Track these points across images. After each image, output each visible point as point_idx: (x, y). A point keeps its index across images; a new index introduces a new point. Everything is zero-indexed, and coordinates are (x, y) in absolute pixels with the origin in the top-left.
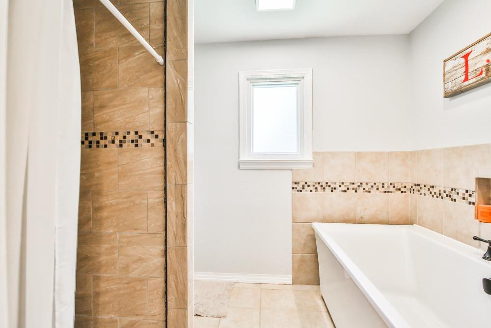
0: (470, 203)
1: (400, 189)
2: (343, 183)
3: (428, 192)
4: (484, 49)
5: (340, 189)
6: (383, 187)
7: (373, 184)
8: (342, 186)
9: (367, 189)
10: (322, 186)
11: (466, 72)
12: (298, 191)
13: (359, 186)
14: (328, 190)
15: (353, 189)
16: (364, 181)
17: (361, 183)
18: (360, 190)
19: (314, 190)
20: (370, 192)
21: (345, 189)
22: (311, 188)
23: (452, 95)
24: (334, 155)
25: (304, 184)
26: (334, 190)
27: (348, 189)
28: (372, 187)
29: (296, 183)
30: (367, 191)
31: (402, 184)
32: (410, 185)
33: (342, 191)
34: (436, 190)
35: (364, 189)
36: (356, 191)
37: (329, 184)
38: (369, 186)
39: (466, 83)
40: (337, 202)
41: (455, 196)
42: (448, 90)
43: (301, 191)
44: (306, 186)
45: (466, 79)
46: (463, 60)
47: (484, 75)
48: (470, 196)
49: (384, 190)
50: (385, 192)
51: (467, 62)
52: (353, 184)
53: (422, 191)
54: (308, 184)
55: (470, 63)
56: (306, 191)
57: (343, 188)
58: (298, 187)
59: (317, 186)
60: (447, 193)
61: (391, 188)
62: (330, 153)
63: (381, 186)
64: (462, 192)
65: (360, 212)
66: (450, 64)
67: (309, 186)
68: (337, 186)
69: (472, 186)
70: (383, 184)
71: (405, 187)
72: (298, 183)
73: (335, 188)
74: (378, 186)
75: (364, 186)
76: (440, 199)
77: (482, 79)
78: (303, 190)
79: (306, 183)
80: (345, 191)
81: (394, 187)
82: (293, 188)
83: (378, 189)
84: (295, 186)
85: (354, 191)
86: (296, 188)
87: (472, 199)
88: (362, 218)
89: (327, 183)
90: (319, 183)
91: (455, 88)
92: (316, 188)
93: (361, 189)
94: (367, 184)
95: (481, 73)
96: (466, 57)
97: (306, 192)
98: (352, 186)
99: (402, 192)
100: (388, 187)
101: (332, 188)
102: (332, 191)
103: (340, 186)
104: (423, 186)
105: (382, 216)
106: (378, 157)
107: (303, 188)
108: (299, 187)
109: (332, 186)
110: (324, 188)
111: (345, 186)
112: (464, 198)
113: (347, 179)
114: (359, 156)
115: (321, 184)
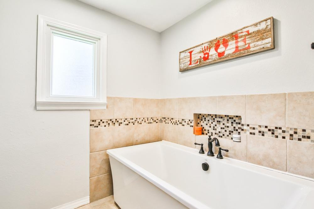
0: (191, 126)
1: (155, 121)
2: (126, 119)
3: (170, 122)
4: (199, 51)
5: (125, 123)
6: (148, 120)
7: (143, 119)
8: (126, 121)
9: (140, 122)
10: (113, 122)
11: (191, 60)
12: (95, 127)
13: (135, 121)
14: (117, 124)
15: (132, 122)
16: (138, 117)
17: (137, 119)
18: (136, 123)
19: (107, 126)
20: (141, 124)
21: (128, 123)
22: (105, 124)
23: (183, 71)
24: (121, 99)
25: (100, 121)
26: (121, 124)
27: (129, 123)
28: (142, 120)
29: (93, 121)
30: (140, 123)
31: (156, 118)
32: (160, 118)
33: (126, 125)
34: (174, 120)
35: (138, 122)
36: (134, 124)
37: (118, 120)
38: (141, 120)
39: (190, 66)
40: (121, 132)
41: (184, 123)
42: (182, 68)
43: (97, 127)
44: (101, 122)
45: (190, 64)
46: (189, 54)
47: (198, 63)
48: (191, 122)
49: (148, 122)
50: (149, 123)
51: (191, 55)
52: (132, 119)
53: (167, 121)
54: (103, 121)
55: (192, 56)
56: (101, 126)
57: (127, 122)
58: (94, 124)
59: (109, 122)
60: (180, 122)
61: (152, 121)
62: (118, 98)
64: (187, 121)
65: (138, 137)
66: (183, 55)
67: (103, 122)
68: (122, 121)
69: (192, 118)
70: (148, 118)
71: (158, 119)
72: (95, 121)
73: (121, 123)
74: (145, 120)
75: (138, 120)
76: (176, 125)
77: (198, 65)
78: (99, 126)
79: (101, 120)
80: (128, 124)
81: (153, 120)
82: (91, 125)
83: (145, 122)
84: (93, 123)
85: (133, 124)
86: (93, 125)
87: (192, 124)
88: (137, 141)
89: (116, 120)
90: (111, 120)
91: (185, 68)
92: (109, 124)
93: (137, 122)
94: (140, 119)
95: (197, 62)
96: (191, 53)
97: (101, 128)
99: (156, 123)
100: (150, 120)
101: (119, 123)
102: (119, 125)
103: (124, 121)
104: (167, 119)
105: (147, 138)
106: (146, 102)
107: (99, 125)
108: (96, 124)
109: (120, 121)
110: (114, 124)
111: (128, 121)
112: (188, 124)
113: (129, 116)
114: (136, 100)
115: (112, 120)
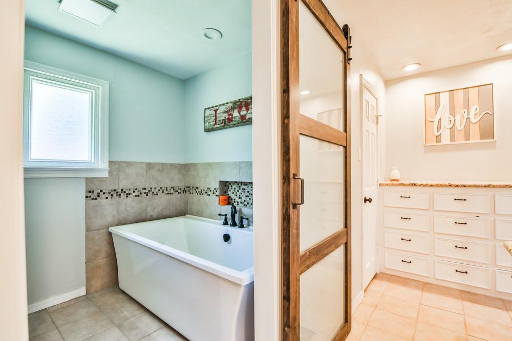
0: (216, 196)
1: (177, 191)
2: (136, 189)
3: (194, 192)
4: (223, 111)
5: (134, 194)
6: (167, 190)
7: (159, 189)
8: (136, 191)
9: (155, 193)
10: (117, 192)
12: (93, 199)
13: (149, 191)
14: (123, 196)
15: (145, 193)
16: (153, 186)
17: (151, 188)
18: (150, 194)
19: (109, 198)
20: (157, 195)
21: (138, 193)
22: (107, 195)
23: (207, 130)
24: (129, 164)
25: (99, 191)
26: (129, 196)
27: (141, 193)
28: (159, 190)
29: (90, 192)
30: (155, 194)
31: (179, 187)
32: (184, 187)
33: (136, 196)
34: (199, 190)
35: (153, 193)
36: (147, 195)
37: (124, 190)
38: (157, 190)
39: (215, 126)
40: (131, 205)
41: (209, 193)
42: (207, 127)
43: (96, 199)
44: (101, 193)
45: (215, 124)
46: (214, 112)
47: (223, 125)
48: (216, 191)
49: (167, 192)
50: (168, 194)
51: (216, 114)
52: (145, 189)
53: (191, 191)
54: (104, 191)
56: (101, 198)
57: (137, 193)
59: (112, 193)
60: (205, 191)
61: (172, 191)
62: (126, 162)
63: (165, 190)
64: (213, 189)
65: (151, 212)
66: (208, 112)
67: (104, 193)
68: (132, 192)
69: (217, 186)
70: (167, 188)
71: (180, 189)
72: (93, 192)
73: (129, 194)
74: (163, 190)
75: (153, 190)
76: (201, 195)
78: (98, 198)
79: (101, 191)
80: (139, 196)
81: (174, 190)
82: (87, 197)
83: (163, 192)
84: (90, 194)
85: (145, 195)
86: (90, 197)
87: (218, 193)
88: (151, 216)
89: (122, 190)
90: (115, 190)
91: (210, 127)
92: (112, 195)
93: (151, 192)
94: (155, 188)
95: (222, 123)
96: (216, 111)
97: (102, 201)
98: (144, 191)
99: (179, 193)
100: (170, 190)
101: (127, 194)
102: (127, 197)
103: (134, 192)
104: (192, 188)
105: (166, 213)
106: (164, 168)
107: (99, 196)
108: (94, 195)
109: (127, 192)
110: (120, 195)
111: (139, 191)
112: (213, 193)
113: (140, 185)
114: (150, 166)
115: (117, 191)
